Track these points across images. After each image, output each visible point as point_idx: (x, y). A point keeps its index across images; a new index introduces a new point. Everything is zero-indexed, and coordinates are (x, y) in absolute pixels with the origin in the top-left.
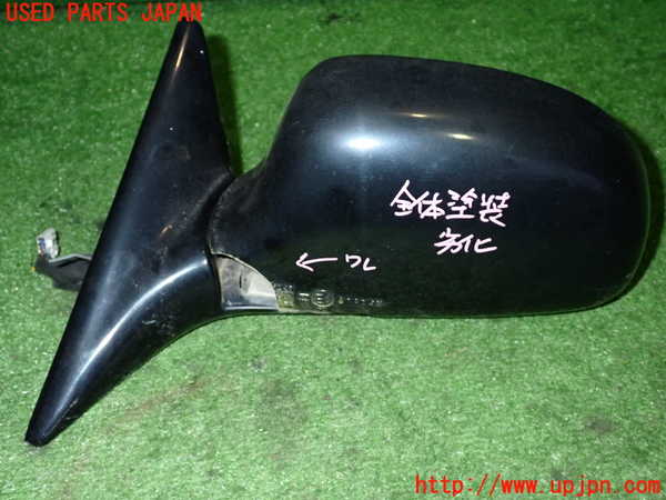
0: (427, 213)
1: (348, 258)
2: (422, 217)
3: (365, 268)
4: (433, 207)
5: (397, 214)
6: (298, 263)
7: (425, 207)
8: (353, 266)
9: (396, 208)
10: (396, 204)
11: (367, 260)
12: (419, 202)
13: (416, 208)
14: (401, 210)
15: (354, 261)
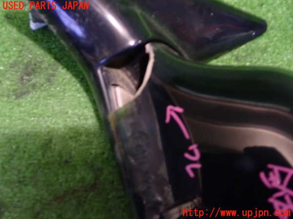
0: (277, 204)
1: (194, 147)
2: (271, 200)
3: (188, 168)
4: (286, 208)
5: (262, 175)
6: (169, 108)
7: (282, 199)
8: (187, 156)
9: (267, 172)
10: (271, 170)
11: (198, 166)
12: (284, 191)
13: (276, 190)
14: (267, 176)
15: (192, 153)
